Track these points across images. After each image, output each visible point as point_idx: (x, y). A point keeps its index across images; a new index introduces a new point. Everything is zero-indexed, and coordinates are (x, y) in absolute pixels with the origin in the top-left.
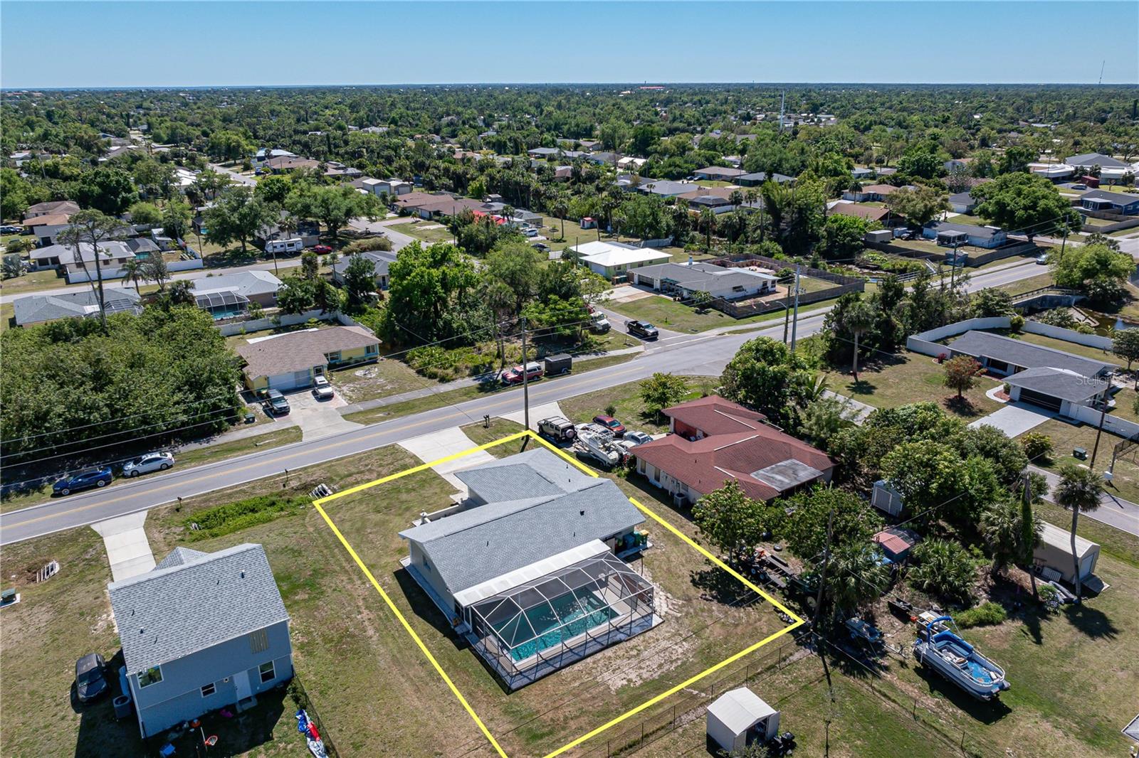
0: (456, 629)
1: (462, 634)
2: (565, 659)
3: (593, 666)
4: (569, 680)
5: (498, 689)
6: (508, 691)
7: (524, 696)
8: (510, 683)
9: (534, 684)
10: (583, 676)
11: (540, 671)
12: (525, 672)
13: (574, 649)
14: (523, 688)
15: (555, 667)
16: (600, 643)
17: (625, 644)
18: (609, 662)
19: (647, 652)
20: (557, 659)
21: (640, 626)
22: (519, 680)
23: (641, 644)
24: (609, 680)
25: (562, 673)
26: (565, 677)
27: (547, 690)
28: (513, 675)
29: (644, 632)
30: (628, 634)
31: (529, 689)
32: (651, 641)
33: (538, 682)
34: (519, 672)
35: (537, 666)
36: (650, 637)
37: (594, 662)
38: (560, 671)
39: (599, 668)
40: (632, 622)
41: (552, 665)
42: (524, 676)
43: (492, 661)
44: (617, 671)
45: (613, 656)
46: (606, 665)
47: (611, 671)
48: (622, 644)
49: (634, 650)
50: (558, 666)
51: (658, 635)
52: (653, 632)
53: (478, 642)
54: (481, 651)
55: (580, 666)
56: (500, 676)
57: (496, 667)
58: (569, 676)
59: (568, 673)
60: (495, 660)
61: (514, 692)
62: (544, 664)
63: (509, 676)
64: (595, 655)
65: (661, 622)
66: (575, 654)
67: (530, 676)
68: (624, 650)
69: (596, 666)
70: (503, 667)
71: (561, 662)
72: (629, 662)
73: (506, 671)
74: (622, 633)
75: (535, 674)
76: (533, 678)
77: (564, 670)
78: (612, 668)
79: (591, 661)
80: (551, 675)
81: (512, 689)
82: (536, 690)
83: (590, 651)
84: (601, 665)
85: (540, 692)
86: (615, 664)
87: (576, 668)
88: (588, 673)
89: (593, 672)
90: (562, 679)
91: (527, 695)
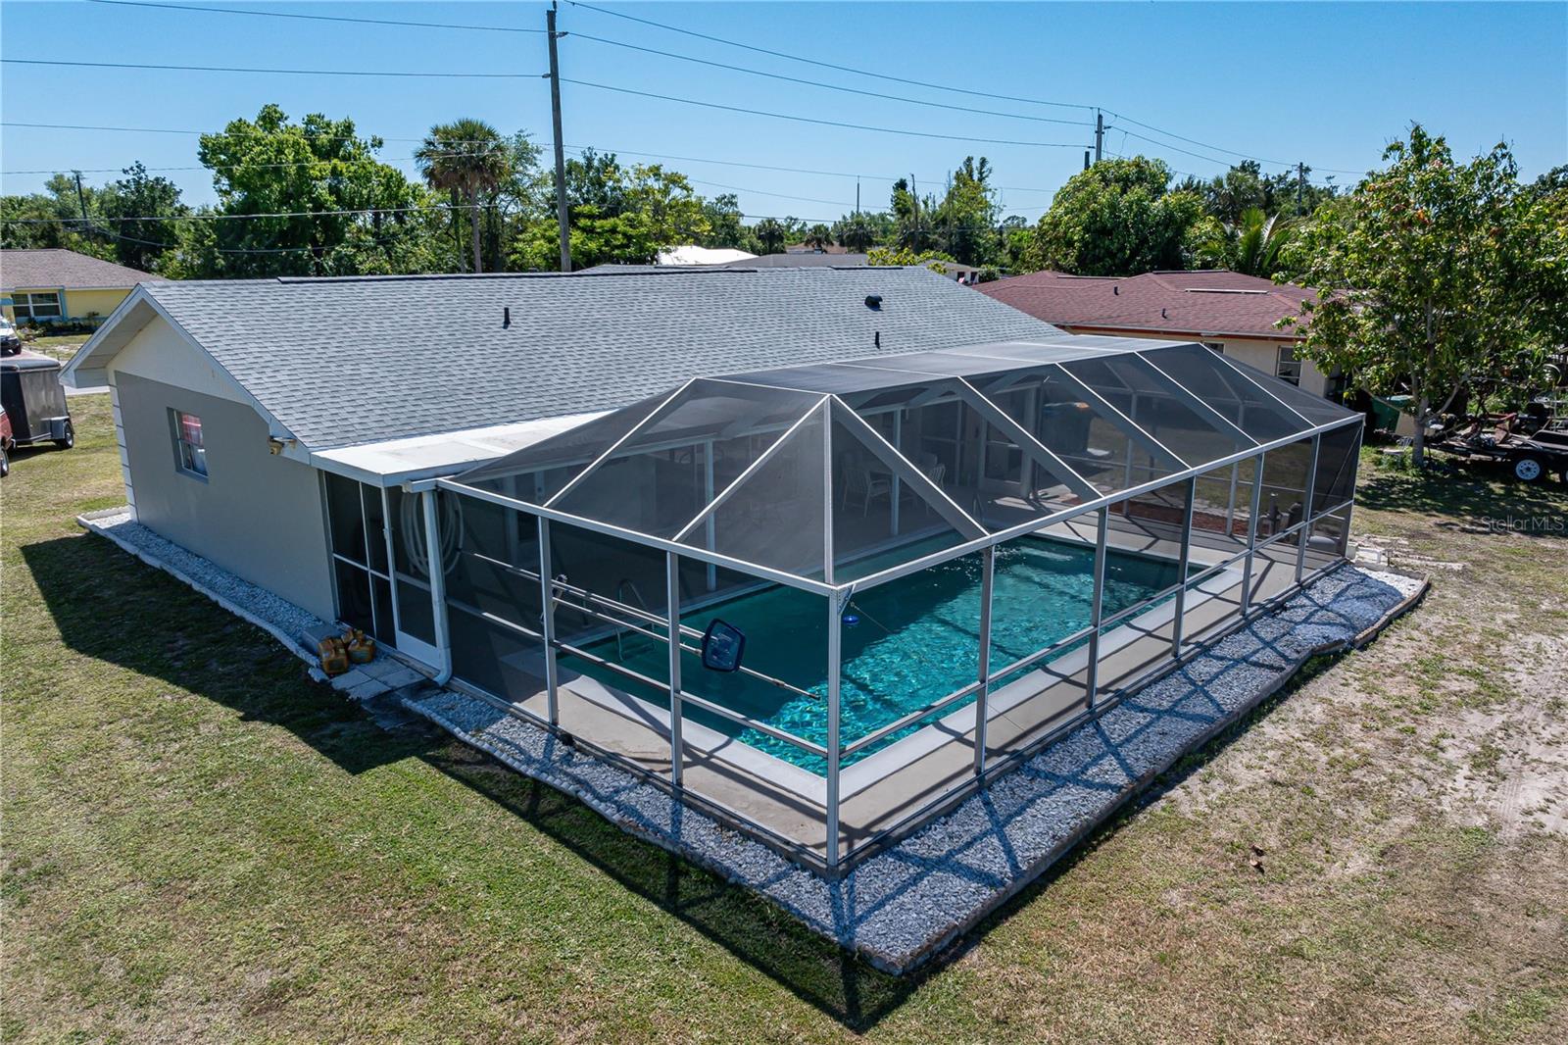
1: (381, 698)
2: (1128, 740)
3: (1332, 754)
4: (1273, 842)
5: (740, 980)
6: (851, 991)
7: (1034, 1011)
8: (838, 918)
9: (1042, 902)
10: (1339, 812)
11: (1018, 813)
12: (914, 832)
13: (1138, 692)
14: (977, 942)
15: (1105, 786)
16: (1245, 659)
17: (1374, 660)
18: (1401, 731)
19: (1522, 676)
20: (1084, 745)
21: (1358, 598)
22: (901, 890)
23: (1447, 652)
24: (1529, 813)
25: (1185, 809)
26: (1228, 830)
27: (1183, 934)
28: (831, 861)
29: (1400, 615)
30: (1344, 626)
31: (1029, 944)
32: (1475, 639)
33: (1064, 885)
34: (868, 840)
35: (978, 791)
36: (1447, 629)
37: (1318, 738)
38: (1162, 803)
39: (1383, 763)
40: (1303, 588)
41: (1074, 779)
42: (922, 862)
43: (623, 797)
44: (1503, 764)
45: (1378, 702)
46: (1397, 743)
47: (1466, 767)
48: (1358, 660)
49: (1448, 676)
50: (1121, 779)
51: (1470, 620)
52: (1431, 613)
53: (501, 718)
54: (530, 761)
55: (1255, 762)
56: (720, 880)
57: (668, 829)
58: (1244, 819)
59: (1223, 806)
60: (648, 789)
61: (914, 989)
62: (1021, 779)
63: (804, 869)
64: (1283, 707)
65: (1419, 585)
66: (1160, 714)
67: (970, 858)
68: (1400, 678)
69: (1355, 756)
70: (726, 823)
71: (1117, 755)
72: (1499, 719)
73: (758, 840)
74: (1306, 621)
75: (1004, 840)
76: (998, 865)
77: (1177, 793)
78: (1452, 754)
79: (1297, 735)
80: (1125, 831)
81: (878, 964)
82: (1093, 942)
83: (1235, 691)
84: (1369, 746)
85: (1143, 956)
86: (1443, 736)
87: (1246, 778)
88: (1349, 794)
89: (1375, 784)
90: (1218, 843)
91: (1056, 999)
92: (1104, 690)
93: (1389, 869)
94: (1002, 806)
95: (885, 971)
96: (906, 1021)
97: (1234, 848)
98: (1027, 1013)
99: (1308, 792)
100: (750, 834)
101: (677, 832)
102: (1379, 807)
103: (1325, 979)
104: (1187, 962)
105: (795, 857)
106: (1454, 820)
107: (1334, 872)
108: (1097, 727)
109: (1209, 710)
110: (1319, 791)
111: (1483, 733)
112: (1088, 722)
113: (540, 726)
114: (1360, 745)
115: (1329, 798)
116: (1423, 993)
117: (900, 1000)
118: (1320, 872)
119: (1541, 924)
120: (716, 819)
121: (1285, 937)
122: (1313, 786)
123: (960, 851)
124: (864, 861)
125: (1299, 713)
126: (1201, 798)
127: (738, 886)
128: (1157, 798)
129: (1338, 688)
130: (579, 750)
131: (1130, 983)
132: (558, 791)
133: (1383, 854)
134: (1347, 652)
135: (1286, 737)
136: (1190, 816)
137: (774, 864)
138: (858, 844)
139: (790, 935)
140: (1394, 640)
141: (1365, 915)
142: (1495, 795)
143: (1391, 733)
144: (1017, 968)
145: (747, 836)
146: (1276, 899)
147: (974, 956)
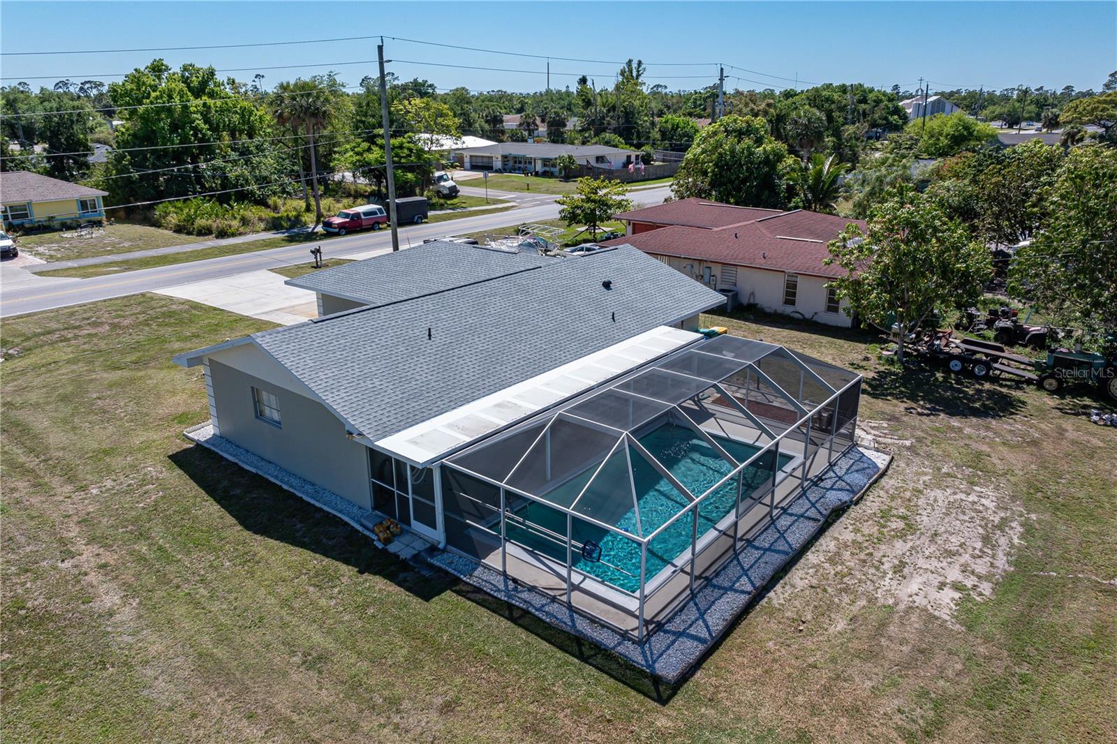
0: (393, 548)
1: (416, 557)
2: (751, 567)
3: (837, 570)
4: (809, 617)
5: (616, 689)
6: (657, 691)
7: (722, 695)
8: (647, 661)
9: (721, 650)
10: (836, 600)
11: (709, 609)
12: (669, 621)
13: (755, 539)
14: (699, 669)
15: (743, 592)
16: (802, 516)
17: (860, 511)
18: (866, 555)
19: (925, 518)
20: (733, 571)
21: (857, 471)
22: (668, 648)
23: (893, 504)
24: (911, 596)
25: (775, 602)
26: (792, 612)
27: (774, 661)
28: (640, 637)
29: (876, 481)
30: (848, 490)
31: (718, 668)
32: (908, 494)
33: (729, 642)
34: (654, 625)
35: (692, 599)
36: (897, 489)
37: (831, 561)
38: (766, 600)
39: (857, 573)
40: (832, 466)
41: (731, 589)
42: (674, 633)
43: (546, 609)
44: (906, 571)
45: (860, 538)
46: (864, 561)
47: (891, 573)
48: (854, 512)
49: (892, 519)
50: (749, 588)
51: (908, 482)
52: (891, 478)
53: (477, 568)
54: (499, 590)
55: (804, 576)
56: (598, 647)
57: (570, 624)
58: (799, 606)
59: (790, 600)
60: (556, 605)
61: (679, 689)
62: (708, 591)
63: (629, 641)
64: (818, 543)
65: (888, 458)
66: (766, 550)
67: (692, 631)
68: (871, 522)
69: (846, 570)
70: (593, 620)
71: (747, 575)
72: (910, 544)
73: (608, 628)
74: (832, 488)
75: (705, 621)
76: (704, 634)
77: (772, 594)
78: (887, 566)
79: (823, 560)
80: (751, 615)
81: (665, 680)
82: (742, 666)
83: (797, 537)
84: (852, 564)
85: (759, 671)
86: (884, 556)
87: (800, 584)
88: (841, 590)
89: (852, 584)
90: (788, 618)
91: (729, 689)
92: (741, 539)
93: (852, 627)
94: (702, 606)
95: (668, 683)
96: (678, 701)
97: (794, 620)
98: (719, 696)
99: (825, 590)
100: (604, 626)
101: (574, 625)
102: (852, 597)
103: (824, 676)
104: (775, 672)
105: (624, 635)
106: (881, 601)
107: (832, 630)
108: (738, 560)
109: (786, 548)
110: (829, 590)
111: (901, 553)
112: (734, 558)
113: (498, 572)
114: (848, 564)
115: (833, 593)
116: (857, 679)
117: (674, 694)
118: (826, 630)
119: (904, 648)
120: (589, 619)
121: (811, 660)
122: (826, 587)
123: (688, 628)
124: (652, 636)
125: (824, 548)
126: (781, 597)
127: (605, 650)
128: (764, 597)
129: (842, 531)
130: (520, 585)
131: (755, 682)
132: (518, 608)
133: (851, 620)
134: (848, 507)
135: (818, 561)
136: (777, 606)
137: (617, 638)
138: (651, 627)
139: (630, 670)
140: (871, 498)
141: (841, 648)
142: (900, 587)
143: (862, 556)
144: (714, 678)
145: (603, 626)
146: (809, 644)
147: (698, 674)
